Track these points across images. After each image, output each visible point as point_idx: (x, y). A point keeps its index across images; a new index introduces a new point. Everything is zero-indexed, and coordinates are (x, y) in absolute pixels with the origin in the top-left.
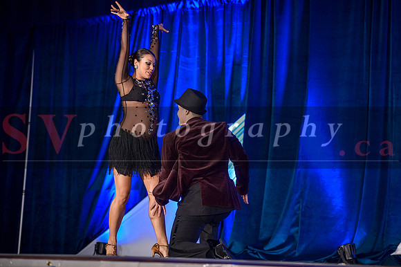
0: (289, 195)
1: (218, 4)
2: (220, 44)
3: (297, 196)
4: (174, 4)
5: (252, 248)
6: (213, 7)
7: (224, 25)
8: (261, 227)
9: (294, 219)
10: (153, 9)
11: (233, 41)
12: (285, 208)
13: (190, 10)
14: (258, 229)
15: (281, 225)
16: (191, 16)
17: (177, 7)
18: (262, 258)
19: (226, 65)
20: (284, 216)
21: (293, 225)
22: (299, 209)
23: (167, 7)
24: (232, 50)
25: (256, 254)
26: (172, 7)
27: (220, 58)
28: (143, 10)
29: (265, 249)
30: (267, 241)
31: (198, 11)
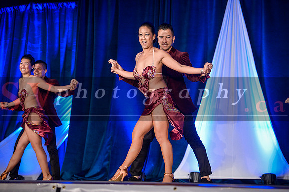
1: (55, 8)
3: (108, 140)
4: (24, 6)
5: (76, 176)
6: (52, 9)
7: (60, 22)
8: (83, 162)
9: (106, 156)
10: (9, 9)
11: (66, 34)
12: (100, 148)
13: (35, 11)
15: (97, 159)
17: (26, 8)
19: (61, 50)
20: (99, 153)
21: (105, 160)
22: (109, 149)
23: (18, 8)
24: (65, 39)
27: (57, 45)
28: (1, 9)
29: (86, 176)
30: (87, 171)
31: (41, 12)
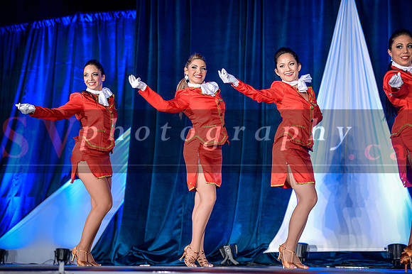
0: (171, 199)
1: (110, 18)
2: (113, 56)
3: (179, 200)
4: (68, 18)
5: (137, 249)
6: (106, 21)
7: (116, 38)
8: (146, 230)
9: (177, 222)
10: (48, 22)
11: (125, 54)
12: (168, 211)
13: (84, 24)
14: (143, 233)
15: (164, 227)
16: (85, 30)
17: (71, 20)
18: (146, 258)
19: (119, 76)
20: (167, 218)
21: (176, 228)
22: (181, 212)
23: (61, 20)
24: (124, 61)
25: (141, 255)
26: (66, 20)
27: (113, 70)
28: (37, 22)
29: (149, 250)
30: (152, 242)
31: (91, 24)
